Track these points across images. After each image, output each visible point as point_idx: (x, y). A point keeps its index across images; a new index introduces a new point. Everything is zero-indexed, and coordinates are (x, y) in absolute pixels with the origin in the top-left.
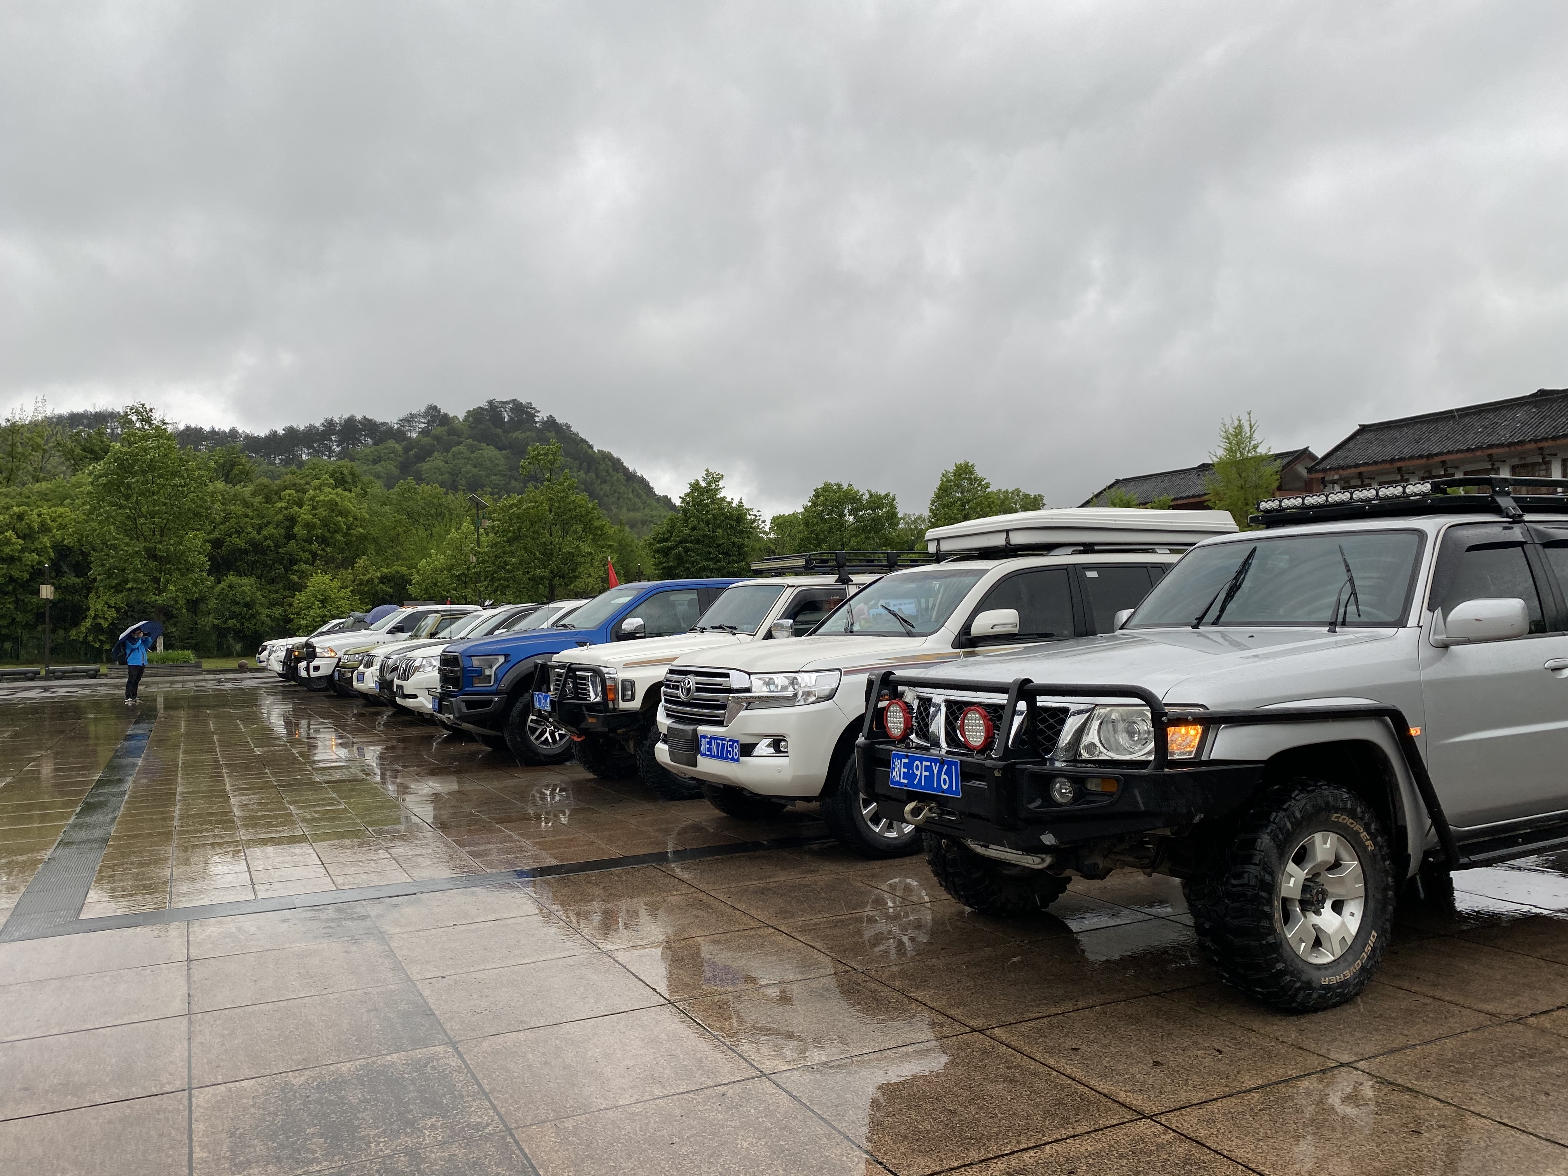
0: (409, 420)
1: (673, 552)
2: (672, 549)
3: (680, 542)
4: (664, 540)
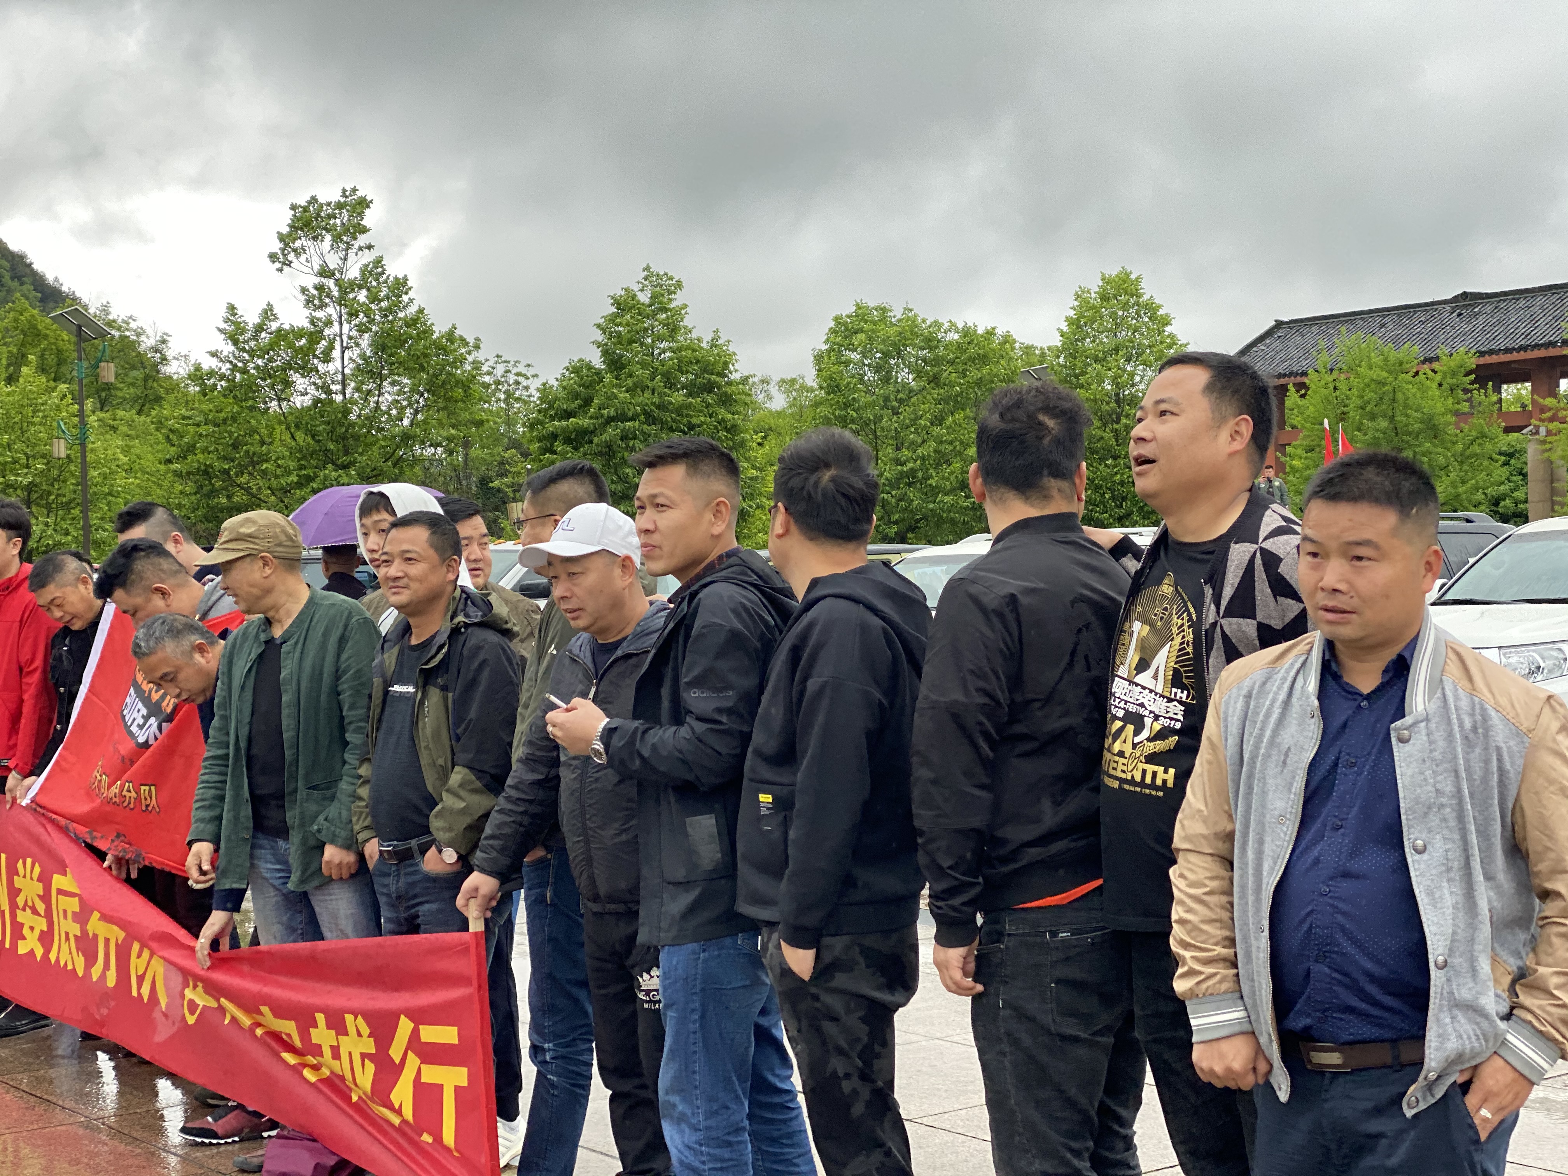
1: (596, 440)
2: (592, 432)
3: (610, 420)
4: (568, 415)
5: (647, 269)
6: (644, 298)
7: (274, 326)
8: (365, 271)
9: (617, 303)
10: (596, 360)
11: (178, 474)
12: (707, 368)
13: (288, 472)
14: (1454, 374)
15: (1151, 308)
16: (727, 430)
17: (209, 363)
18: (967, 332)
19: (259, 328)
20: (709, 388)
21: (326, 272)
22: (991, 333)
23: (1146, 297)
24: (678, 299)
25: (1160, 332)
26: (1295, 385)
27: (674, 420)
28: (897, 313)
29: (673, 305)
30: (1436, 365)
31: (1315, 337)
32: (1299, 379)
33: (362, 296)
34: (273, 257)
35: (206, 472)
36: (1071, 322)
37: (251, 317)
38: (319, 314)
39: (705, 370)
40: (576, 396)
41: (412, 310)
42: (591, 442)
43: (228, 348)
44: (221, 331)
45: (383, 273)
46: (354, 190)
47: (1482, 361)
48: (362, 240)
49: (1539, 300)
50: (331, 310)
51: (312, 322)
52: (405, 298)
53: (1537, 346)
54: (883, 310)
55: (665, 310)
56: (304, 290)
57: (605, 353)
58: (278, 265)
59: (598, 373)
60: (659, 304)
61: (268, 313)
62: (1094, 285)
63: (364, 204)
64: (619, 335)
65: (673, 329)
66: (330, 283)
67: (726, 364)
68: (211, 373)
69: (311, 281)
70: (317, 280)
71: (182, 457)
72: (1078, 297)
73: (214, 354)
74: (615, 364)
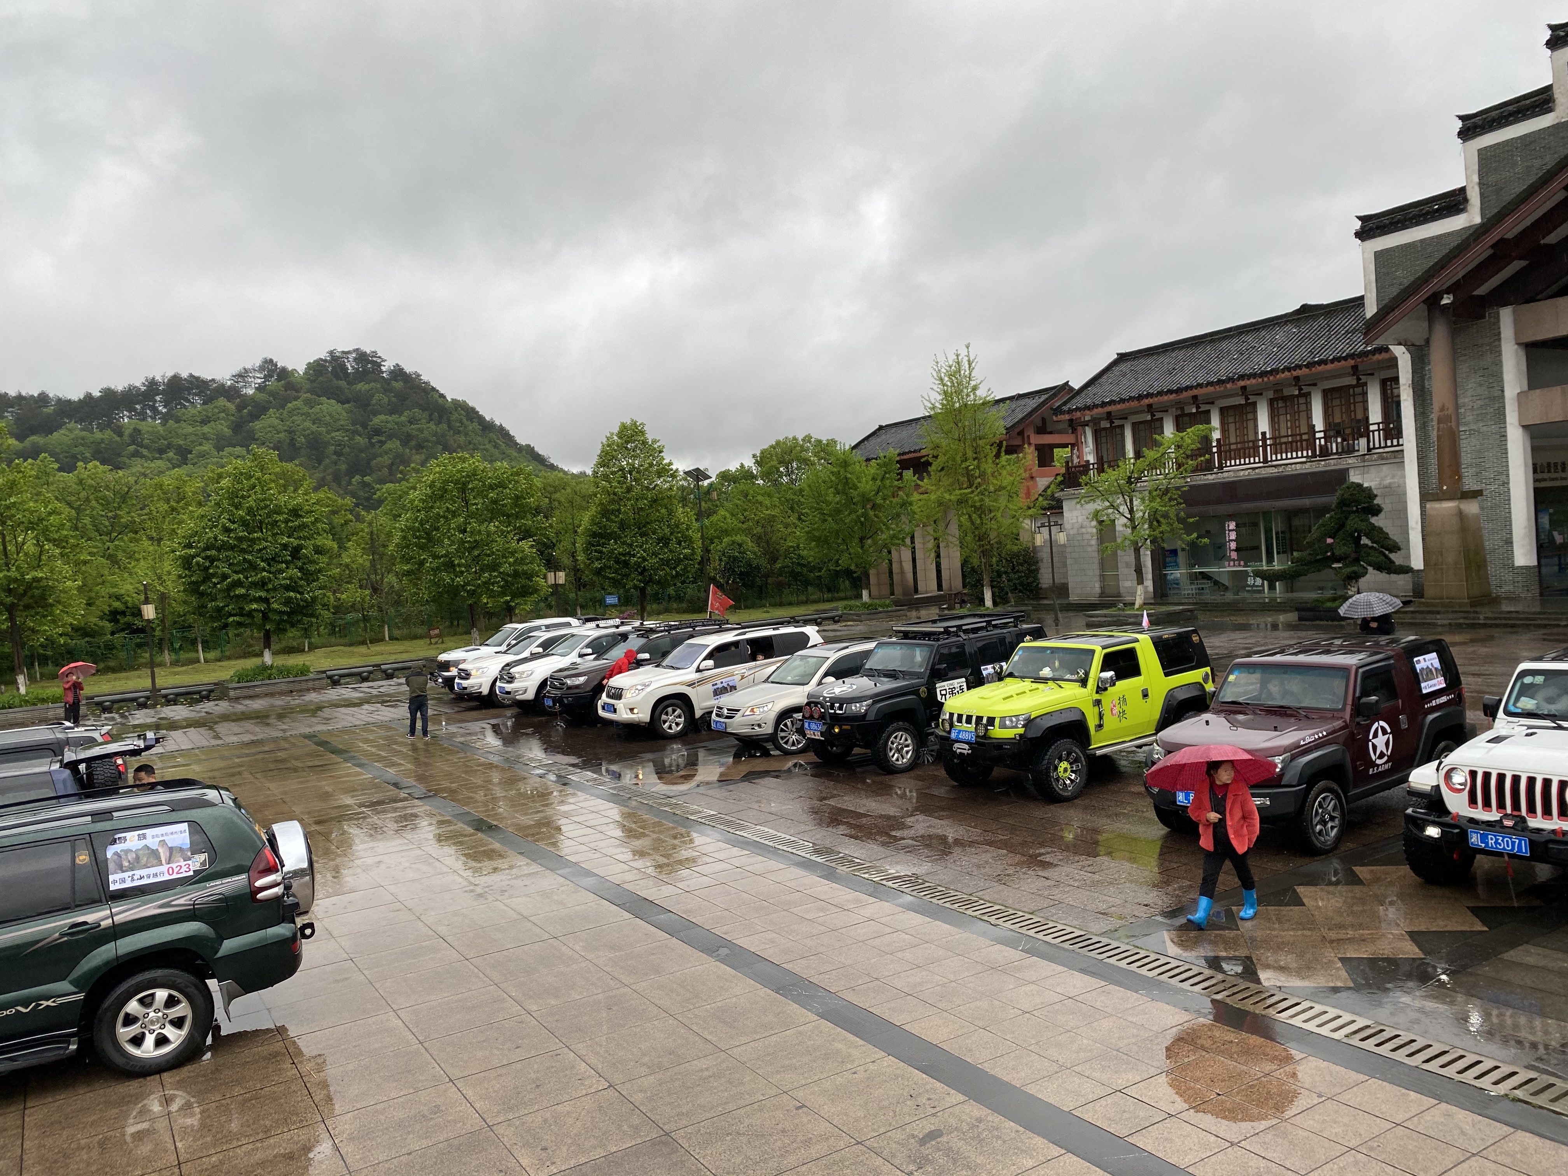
0: (242, 375)
31: (892, 434)
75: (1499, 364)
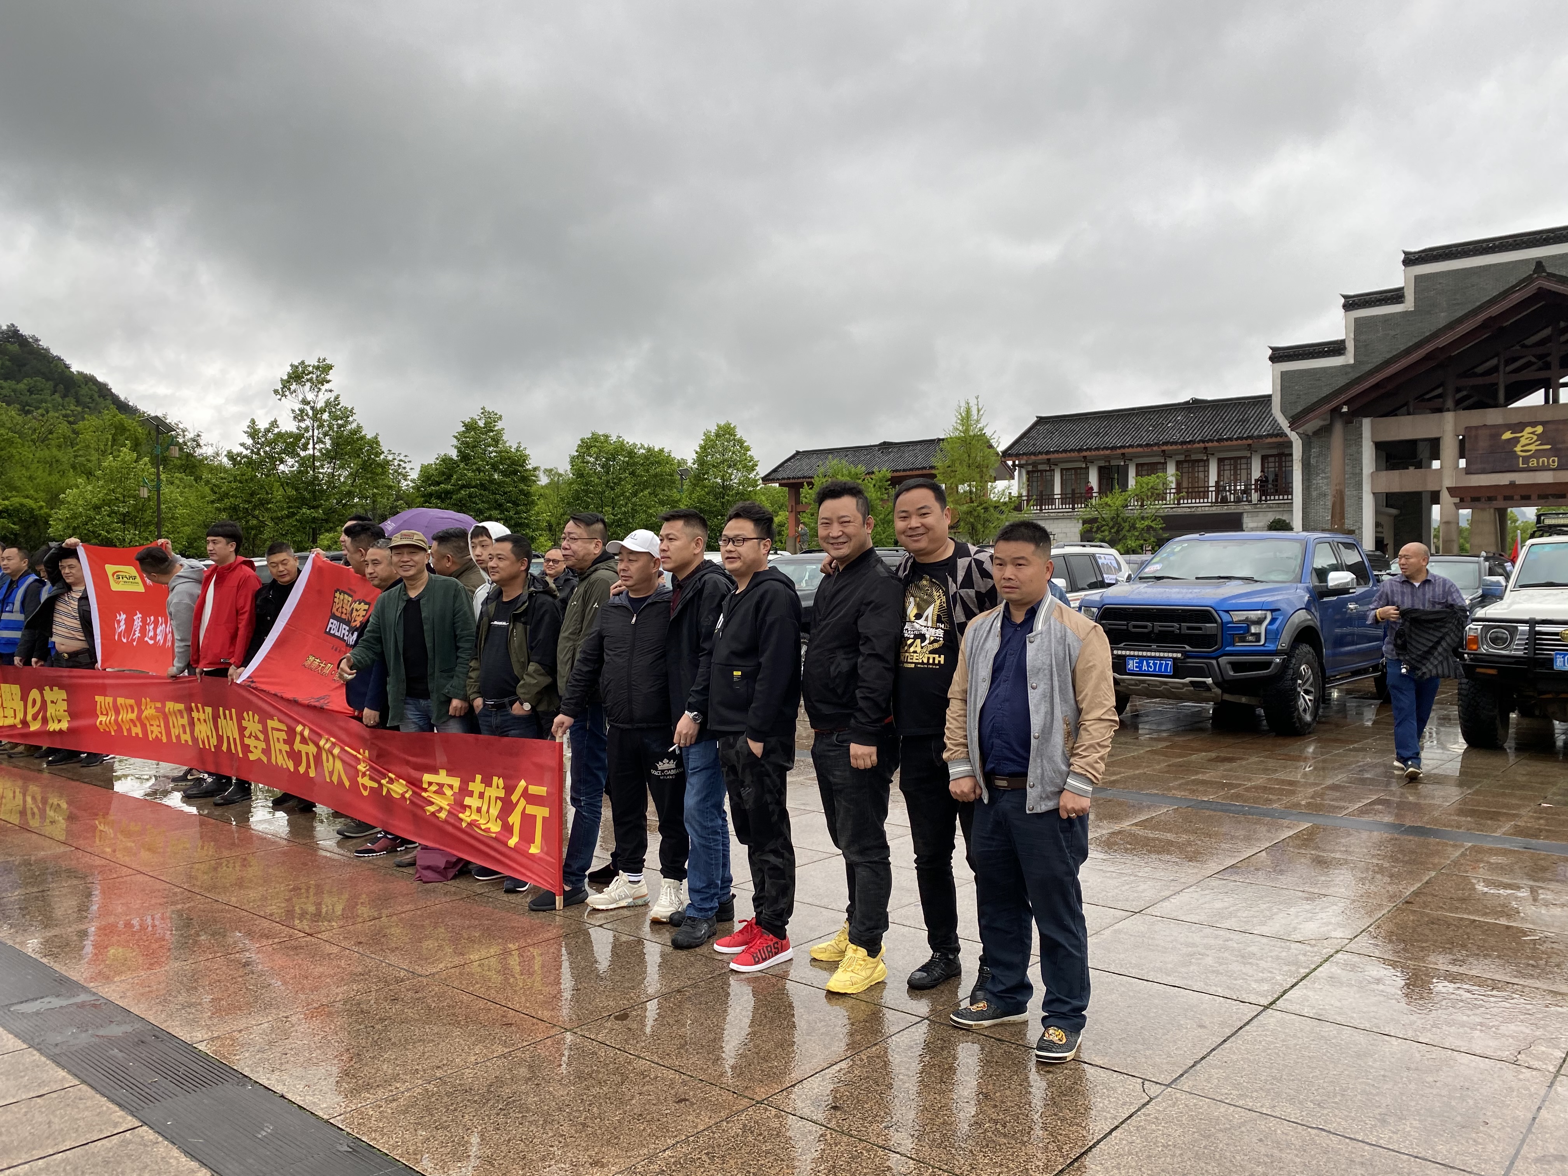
1: (454, 497)
2: (452, 493)
3: (463, 487)
4: (438, 483)
5: (483, 408)
6: (481, 424)
7: (276, 430)
8: (328, 403)
9: (465, 425)
10: (454, 454)
11: (219, 510)
12: (514, 463)
13: (282, 509)
14: (881, 481)
15: (741, 442)
16: (525, 495)
17: (237, 449)
18: (649, 450)
19: (268, 431)
20: (515, 473)
21: (305, 402)
22: (662, 451)
23: (738, 436)
24: (499, 425)
25: (745, 454)
26: (807, 483)
27: (496, 489)
28: (614, 438)
29: (496, 428)
30: (873, 476)
31: (814, 459)
32: (809, 480)
33: (326, 416)
34: (276, 392)
35: (235, 509)
36: (701, 447)
37: (262, 425)
38: (303, 425)
39: (513, 464)
40: (443, 473)
41: (354, 425)
42: (451, 498)
43: (249, 442)
44: (245, 433)
45: (339, 404)
46: (324, 360)
47: (896, 474)
48: (327, 386)
49: (919, 447)
50: (308, 422)
51: (298, 429)
52: (351, 419)
53: (918, 469)
54: (607, 437)
55: (493, 431)
56: (293, 411)
57: (459, 451)
58: (279, 397)
59: (455, 462)
60: (489, 427)
61: (274, 424)
62: (713, 429)
63: (330, 367)
64: (467, 443)
65: (496, 441)
66: (308, 408)
67: (524, 460)
68: (238, 455)
69: (297, 406)
70: (302, 406)
71: (220, 500)
72: (705, 434)
73: (242, 445)
74: (464, 458)
75: (1360, 453)
